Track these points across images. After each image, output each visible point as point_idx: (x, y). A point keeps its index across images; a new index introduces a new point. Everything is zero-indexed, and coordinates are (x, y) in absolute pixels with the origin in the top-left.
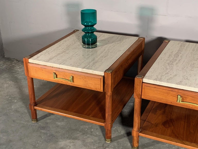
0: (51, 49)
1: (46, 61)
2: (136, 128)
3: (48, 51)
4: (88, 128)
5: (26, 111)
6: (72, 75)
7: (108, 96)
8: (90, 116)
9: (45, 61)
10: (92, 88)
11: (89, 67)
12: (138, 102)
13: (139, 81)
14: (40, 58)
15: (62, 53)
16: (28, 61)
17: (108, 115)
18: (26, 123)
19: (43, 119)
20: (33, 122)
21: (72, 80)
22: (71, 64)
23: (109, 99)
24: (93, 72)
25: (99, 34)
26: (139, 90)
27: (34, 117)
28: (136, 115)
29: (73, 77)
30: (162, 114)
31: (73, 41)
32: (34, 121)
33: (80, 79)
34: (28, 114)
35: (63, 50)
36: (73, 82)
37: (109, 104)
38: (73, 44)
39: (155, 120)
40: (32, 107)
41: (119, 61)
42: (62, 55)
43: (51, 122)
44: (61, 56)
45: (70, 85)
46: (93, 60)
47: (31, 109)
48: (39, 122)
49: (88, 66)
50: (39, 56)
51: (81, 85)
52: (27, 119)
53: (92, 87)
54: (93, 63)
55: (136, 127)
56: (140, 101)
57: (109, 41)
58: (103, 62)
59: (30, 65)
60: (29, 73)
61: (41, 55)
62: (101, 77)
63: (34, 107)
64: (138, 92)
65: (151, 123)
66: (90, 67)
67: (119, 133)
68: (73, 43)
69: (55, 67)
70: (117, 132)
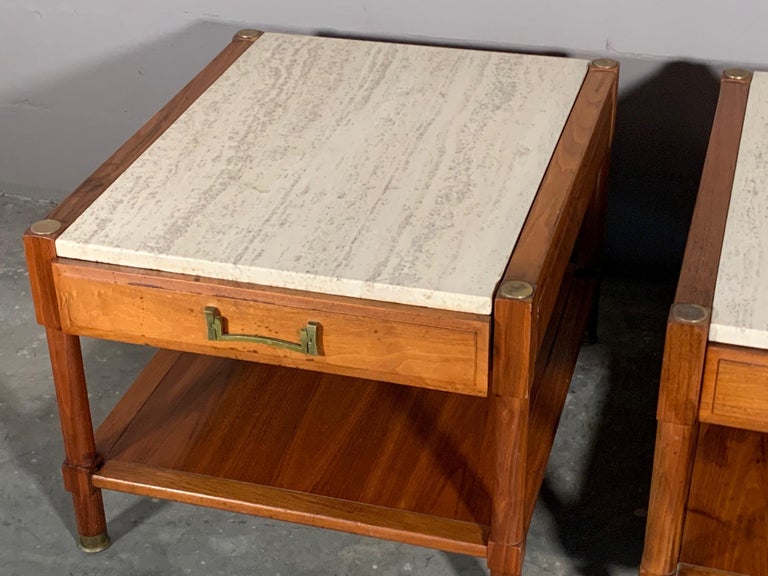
0: (155, 163)
1: (153, 245)
2: (659, 560)
3: (141, 181)
4: (379, 555)
5: (34, 486)
6: (315, 320)
7: (511, 412)
8: (402, 505)
9: (152, 249)
10: (428, 382)
11: (400, 266)
12: (677, 438)
13: (692, 335)
14: (112, 230)
15: (225, 186)
16: (51, 247)
17: (509, 504)
18: (50, 560)
19: (135, 524)
20: (88, 551)
21: (313, 345)
22: (298, 259)
23: (514, 427)
24: (429, 297)
25: (379, 52)
26: (686, 381)
27: (94, 526)
28: (667, 502)
29: (320, 329)
30: (758, 462)
31: (257, 107)
32: (95, 546)
33: (359, 335)
34: (46, 507)
35: (221, 166)
36: (321, 353)
37: (517, 450)
38: (264, 124)
39: (732, 499)
40: (82, 478)
41: (542, 220)
42: (226, 197)
43: (179, 541)
44: (225, 208)
45: (301, 367)
46: (407, 221)
47: (73, 487)
48: (115, 546)
49: (394, 261)
50: (103, 215)
51: (364, 367)
52: (49, 537)
53: (424, 375)
54: (414, 243)
55: (663, 559)
56: (687, 435)
57: (443, 95)
58: (460, 232)
59: (66, 274)
60: (63, 312)
61: (115, 208)
62: (478, 324)
63: (90, 479)
64: (683, 390)
65: (718, 520)
66: (406, 270)
67: (545, 569)
68: (263, 119)
69: (210, 280)
70: (535, 569)
